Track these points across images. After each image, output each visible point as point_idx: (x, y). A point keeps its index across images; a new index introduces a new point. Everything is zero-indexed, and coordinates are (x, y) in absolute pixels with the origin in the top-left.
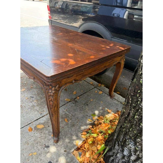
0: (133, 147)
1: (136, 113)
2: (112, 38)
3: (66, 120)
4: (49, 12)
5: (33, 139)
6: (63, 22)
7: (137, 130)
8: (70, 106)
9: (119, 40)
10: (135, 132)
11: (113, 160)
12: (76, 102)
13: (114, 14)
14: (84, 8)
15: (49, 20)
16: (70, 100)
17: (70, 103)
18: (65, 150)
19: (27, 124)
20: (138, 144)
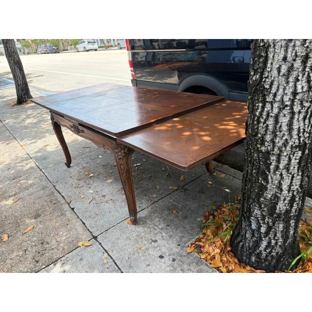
0: (259, 213)
1: (253, 167)
2: (230, 91)
3: (174, 212)
4: (133, 70)
5: (135, 234)
6: (150, 79)
7: (258, 187)
8: (178, 195)
9: (241, 94)
10: (256, 191)
11: (243, 246)
12: (186, 190)
13: (234, 59)
14: (182, 55)
15: (132, 80)
16: (176, 188)
17: (177, 192)
18: (178, 244)
19: (124, 219)
20: (263, 206)
